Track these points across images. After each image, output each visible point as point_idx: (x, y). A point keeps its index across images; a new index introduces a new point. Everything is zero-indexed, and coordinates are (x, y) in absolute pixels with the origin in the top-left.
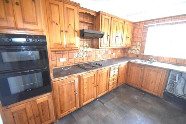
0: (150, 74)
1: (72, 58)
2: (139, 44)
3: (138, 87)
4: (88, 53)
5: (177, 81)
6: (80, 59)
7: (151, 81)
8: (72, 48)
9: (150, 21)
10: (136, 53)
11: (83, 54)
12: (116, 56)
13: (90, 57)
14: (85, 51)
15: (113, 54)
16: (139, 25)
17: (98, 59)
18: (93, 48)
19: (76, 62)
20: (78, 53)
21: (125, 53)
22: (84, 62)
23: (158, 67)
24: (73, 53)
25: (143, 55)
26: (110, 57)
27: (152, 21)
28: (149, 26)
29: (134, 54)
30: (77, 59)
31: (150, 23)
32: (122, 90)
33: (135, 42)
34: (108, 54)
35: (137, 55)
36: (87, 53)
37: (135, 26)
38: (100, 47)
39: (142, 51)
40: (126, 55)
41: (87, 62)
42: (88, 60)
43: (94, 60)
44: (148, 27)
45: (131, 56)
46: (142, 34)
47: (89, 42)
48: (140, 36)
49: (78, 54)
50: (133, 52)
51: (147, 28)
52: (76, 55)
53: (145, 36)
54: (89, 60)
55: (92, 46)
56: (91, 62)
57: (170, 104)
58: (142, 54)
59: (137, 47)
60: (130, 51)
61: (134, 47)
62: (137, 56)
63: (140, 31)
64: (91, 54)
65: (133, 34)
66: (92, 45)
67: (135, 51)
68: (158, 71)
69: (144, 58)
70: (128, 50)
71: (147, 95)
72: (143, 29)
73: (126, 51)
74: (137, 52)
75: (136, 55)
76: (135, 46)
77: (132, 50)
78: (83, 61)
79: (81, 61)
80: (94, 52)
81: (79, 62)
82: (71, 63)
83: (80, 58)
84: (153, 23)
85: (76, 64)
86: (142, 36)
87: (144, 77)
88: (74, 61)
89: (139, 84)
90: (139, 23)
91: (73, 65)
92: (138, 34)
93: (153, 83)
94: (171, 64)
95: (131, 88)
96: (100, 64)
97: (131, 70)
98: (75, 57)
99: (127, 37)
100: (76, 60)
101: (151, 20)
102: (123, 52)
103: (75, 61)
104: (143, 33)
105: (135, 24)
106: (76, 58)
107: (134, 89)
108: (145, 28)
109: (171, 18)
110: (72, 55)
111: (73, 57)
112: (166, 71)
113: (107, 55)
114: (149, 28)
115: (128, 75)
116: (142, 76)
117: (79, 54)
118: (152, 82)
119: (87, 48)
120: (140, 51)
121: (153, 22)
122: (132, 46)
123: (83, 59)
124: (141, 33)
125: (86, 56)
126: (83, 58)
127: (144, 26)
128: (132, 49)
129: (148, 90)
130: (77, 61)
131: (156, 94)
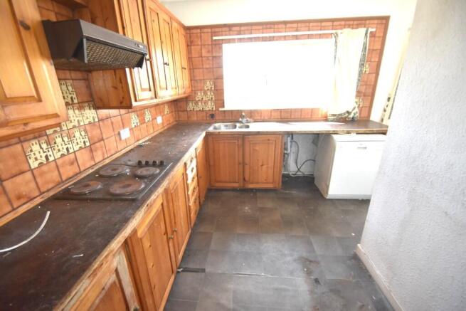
0: (256, 150)
1: (22, 173)
2: (209, 85)
3: (236, 185)
4: (86, 131)
5: (289, 151)
6: (63, 165)
7: (260, 164)
8: (25, 124)
9: (224, 29)
10: (207, 109)
11: (66, 139)
12: (163, 123)
13: (98, 144)
14: (74, 127)
15: (156, 118)
16: (201, 37)
17: (124, 145)
18: (97, 108)
19: (47, 183)
20: (43, 140)
21: (180, 113)
22: (81, 172)
23: (267, 132)
24: (19, 146)
25: (224, 111)
26: (152, 131)
27: (227, 29)
28: (222, 40)
29: (203, 111)
30: (44, 168)
31: (224, 33)
32: (211, 208)
33: (201, 80)
34: (146, 121)
35: (211, 113)
36: (83, 133)
37: (190, 37)
38: (136, 101)
39: (219, 102)
40: (183, 116)
41: (91, 167)
42: (93, 158)
43: (113, 152)
44: (221, 42)
45: (197, 117)
46: (213, 60)
47: (76, 83)
48: (208, 66)
49: (44, 146)
50: (200, 106)
51: (219, 44)
52: (37, 153)
53: (220, 67)
54: (98, 157)
55: (93, 100)
56: (107, 161)
57: (295, 192)
58: (221, 109)
59: (205, 93)
60: (191, 106)
61: (199, 94)
62: (212, 116)
63: (204, 53)
64: (96, 132)
65: (190, 59)
66: (91, 95)
67: (205, 103)
68: (269, 140)
69: (227, 118)
70: (187, 104)
71: (258, 194)
72: (210, 47)
73: (181, 107)
74: (210, 106)
75: (208, 115)
76: (201, 90)
77: (197, 103)
78: (77, 171)
79: (68, 172)
80: (105, 121)
81: (58, 179)
82: (19, 198)
83: (59, 162)
84: (230, 35)
85: (51, 193)
86: (213, 64)
87: (247, 161)
88: (33, 185)
89: (237, 178)
90: (199, 31)
91: (38, 201)
92: (202, 60)
93: (264, 167)
94: (277, 122)
95: (224, 193)
96: (154, 162)
97: (214, 151)
98: (34, 165)
99: (183, 68)
100: (42, 174)
101: (225, 26)
102: (174, 110)
103: (39, 180)
104: (213, 57)
105: (188, 31)
106: (41, 164)
107: (232, 194)
108: (216, 45)
109: (260, 27)
110: (14, 157)
111: (25, 167)
112: (281, 136)
113: (145, 125)
114: (225, 47)
115: (209, 165)
116: (241, 160)
117: (48, 143)
118: (262, 165)
119: (77, 111)
120: (215, 103)
121: (230, 30)
122: (194, 91)
123: (72, 163)
124: (208, 57)
125: (82, 145)
126: (72, 156)
127: (212, 40)
128: (197, 99)
129: (257, 183)
130: (48, 176)
131: (271, 186)
